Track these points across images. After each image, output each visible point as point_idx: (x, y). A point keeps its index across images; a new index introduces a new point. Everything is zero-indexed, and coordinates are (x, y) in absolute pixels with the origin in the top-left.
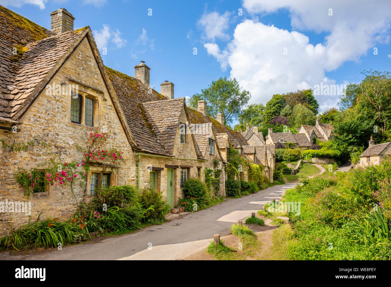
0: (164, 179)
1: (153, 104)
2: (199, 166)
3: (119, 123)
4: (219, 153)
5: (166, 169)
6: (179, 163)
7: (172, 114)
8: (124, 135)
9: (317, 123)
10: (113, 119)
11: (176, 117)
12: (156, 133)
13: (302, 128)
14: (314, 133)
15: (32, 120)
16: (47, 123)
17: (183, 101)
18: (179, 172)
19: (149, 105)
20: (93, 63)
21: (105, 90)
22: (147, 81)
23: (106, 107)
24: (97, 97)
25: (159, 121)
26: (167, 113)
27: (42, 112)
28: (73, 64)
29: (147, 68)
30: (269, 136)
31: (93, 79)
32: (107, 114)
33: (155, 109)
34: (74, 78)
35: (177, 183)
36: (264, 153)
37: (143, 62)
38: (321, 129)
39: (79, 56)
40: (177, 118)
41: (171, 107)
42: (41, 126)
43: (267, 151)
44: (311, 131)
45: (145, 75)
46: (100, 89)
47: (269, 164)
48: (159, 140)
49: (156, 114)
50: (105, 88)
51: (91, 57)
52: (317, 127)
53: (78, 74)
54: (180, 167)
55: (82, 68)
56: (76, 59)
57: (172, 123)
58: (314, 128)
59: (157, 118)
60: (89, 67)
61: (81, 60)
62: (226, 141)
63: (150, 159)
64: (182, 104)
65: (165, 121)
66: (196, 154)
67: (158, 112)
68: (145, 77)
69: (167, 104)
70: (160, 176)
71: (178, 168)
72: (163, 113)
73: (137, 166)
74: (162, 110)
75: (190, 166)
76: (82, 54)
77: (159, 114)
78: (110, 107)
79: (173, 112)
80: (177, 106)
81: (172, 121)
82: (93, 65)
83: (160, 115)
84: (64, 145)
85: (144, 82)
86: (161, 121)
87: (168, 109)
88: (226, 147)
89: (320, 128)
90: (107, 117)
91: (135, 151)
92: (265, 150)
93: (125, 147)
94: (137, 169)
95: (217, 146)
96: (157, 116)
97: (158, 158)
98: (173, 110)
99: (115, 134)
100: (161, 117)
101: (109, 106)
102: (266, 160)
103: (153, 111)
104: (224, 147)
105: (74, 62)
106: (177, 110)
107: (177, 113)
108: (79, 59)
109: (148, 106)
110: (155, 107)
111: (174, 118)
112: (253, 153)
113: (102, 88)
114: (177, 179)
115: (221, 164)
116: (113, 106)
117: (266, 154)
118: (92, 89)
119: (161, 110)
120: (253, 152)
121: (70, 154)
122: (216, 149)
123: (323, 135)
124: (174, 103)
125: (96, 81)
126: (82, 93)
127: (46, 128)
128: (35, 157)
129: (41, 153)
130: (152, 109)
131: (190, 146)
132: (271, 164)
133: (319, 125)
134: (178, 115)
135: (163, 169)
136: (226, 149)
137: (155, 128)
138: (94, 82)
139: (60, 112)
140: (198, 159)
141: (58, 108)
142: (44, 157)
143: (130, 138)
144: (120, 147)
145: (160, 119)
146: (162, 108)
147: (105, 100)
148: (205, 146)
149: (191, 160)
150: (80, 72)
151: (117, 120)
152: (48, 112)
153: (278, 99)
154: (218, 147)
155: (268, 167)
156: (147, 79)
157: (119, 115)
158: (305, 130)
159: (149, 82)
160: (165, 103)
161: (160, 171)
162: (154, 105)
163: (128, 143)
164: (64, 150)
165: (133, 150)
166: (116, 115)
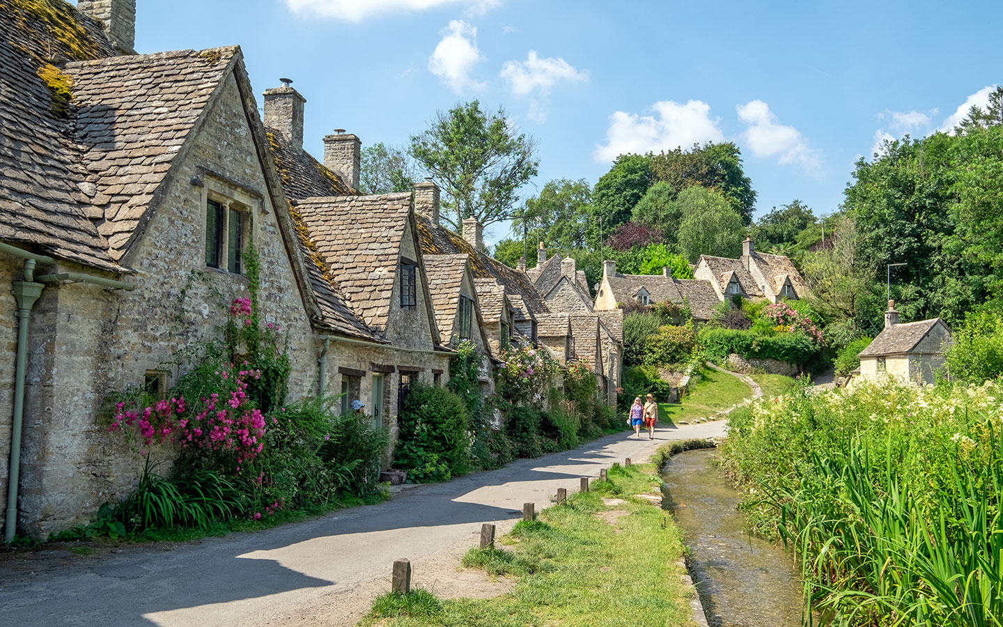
0: (366, 398)
1: (327, 205)
2: (437, 368)
3: (288, 265)
4: (484, 336)
5: (370, 374)
6: (396, 361)
7: (379, 234)
8: (297, 292)
9: (746, 251)
10: (276, 255)
11: (390, 244)
12: (340, 282)
13: (703, 263)
14: (735, 280)
15: (146, 262)
16: (168, 271)
17: (408, 203)
18: (394, 381)
19: (317, 206)
20: (244, 131)
21: (264, 190)
22: (297, 133)
23: (265, 228)
24: (250, 207)
25: (346, 252)
26: (368, 230)
27: (160, 247)
28: (212, 136)
29: (298, 100)
30: (605, 285)
31: (245, 166)
32: (267, 244)
33: (333, 218)
34: (212, 167)
35: (391, 411)
36: (594, 336)
37: (288, 81)
38: (758, 270)
39: (220, 117)
40: (394, 245)
41: (378, 215)
42: (158, 277)
43: (601, 329)
44: (728, 275)
45: (294, 117)
46: (256, 188)
47: (605, 368)
48: (349, 300)
49: (337, 232)
50: (264, 186)
51: (240, 117)
52: (745, 264)
53: (220, 157)
54: (397, 371)
55: (226, 143)
56: (216, 124)
57: (380, 258)
58: (736, 267)
59: (340, 242)
60: (238, 138)
61: (224, 126)
62: (499, 304)
63: (343, 349)
64: (406, 209)
65: (364, 252)
66: (431, 337)
67: (341, 227)
68: (292, 123)
69: (364, 207)
70: (358, 390)
71: (393, 372)
72: (356, 231)
73: (319, 364)
74: (353, 222)
75: (420, 368)
76: (226, 112)
77: (344, 232)
78: (272, 229)
79: (384, 229)
80: (392, 215)
81: (382, 252)
82: (243, 134)
83: (348, 236)
84: (194, 315)
85: (290, 135)
86: (350, 252)
87: (369, 220)
88: (499, 320)
89: (753, 266)
90: (266, 251)
91: (317, 329)
92: (595, 327)
93: (299, 321)
94: (319, 372)
95: (477, 316)
96: (339, 237)
97: (356, 346)
98: (381, 224)
99: (280, 290)
100: (350, 241)
101: (271, 225)
102: (597, 356)
103: (327, 223)
104: (495, 320)
105: (212, 131)
106: (393, 224)
107: (392, 232)
108: (221, 123)
109: (313, 210)
110: (333, 213)
111: (384, 245)
112: (564, 337)
113: (258, 184)
114: (391, 400)
115: (486, 365)
116: (277, 226)
117: (598, 339)
118: (243, 189)
119: (350, 221)
120: (565, 333)
121: (202, 337)
122: (475, 325)
123: (763, 287)
124: (386, 207)
125: (247, 171)
126: (225, 198)
127: (166, 281)
128: (149, 344)
129: (158, 334)
130: (324, 218)
131: (419, 318)
132: (612, 369)
133: (751, 258)
134: (396, 239)
135: (364, 373)
136: (500, 324)
137: (335, 270)
138: (245, 172)
139: (188, 245)
140: (435, 349)
141: (186, 235)
142: (162, 343)
143: (308, 299)
144: (290, 320)
145: (348, 247)
146: (353, 217)
147: (265, 212)
148: (450, 317)
149: (421, 353)
150: (223, 152)
151: (284, 258)
152: (170, 246)
153: (633, 171)
154: (481, 319)
155: (604, 378)
156: (298, 129)
157: (289, 245)
158: (710, 271)
159: (302, 137)
160: (361, 203)
161: (360, 377)
162: (331, 209)
163: (303, 311)
164: (193, 327)
165: (312, 326)
166: (282, 247)
